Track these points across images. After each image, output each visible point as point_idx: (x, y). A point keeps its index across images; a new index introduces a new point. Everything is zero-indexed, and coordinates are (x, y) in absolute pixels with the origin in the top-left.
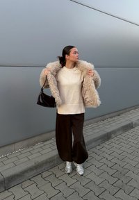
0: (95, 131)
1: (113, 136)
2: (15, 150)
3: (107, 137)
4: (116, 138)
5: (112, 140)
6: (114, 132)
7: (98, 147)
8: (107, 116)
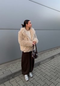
0: (48, 55)
1: (55, 57)
2: (16, 63)
3: (53, 57)
4: (56, 58)
5: (55, 59)
6: (55, 55)
7: (49, 61)
8: (53, 49)
